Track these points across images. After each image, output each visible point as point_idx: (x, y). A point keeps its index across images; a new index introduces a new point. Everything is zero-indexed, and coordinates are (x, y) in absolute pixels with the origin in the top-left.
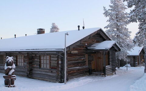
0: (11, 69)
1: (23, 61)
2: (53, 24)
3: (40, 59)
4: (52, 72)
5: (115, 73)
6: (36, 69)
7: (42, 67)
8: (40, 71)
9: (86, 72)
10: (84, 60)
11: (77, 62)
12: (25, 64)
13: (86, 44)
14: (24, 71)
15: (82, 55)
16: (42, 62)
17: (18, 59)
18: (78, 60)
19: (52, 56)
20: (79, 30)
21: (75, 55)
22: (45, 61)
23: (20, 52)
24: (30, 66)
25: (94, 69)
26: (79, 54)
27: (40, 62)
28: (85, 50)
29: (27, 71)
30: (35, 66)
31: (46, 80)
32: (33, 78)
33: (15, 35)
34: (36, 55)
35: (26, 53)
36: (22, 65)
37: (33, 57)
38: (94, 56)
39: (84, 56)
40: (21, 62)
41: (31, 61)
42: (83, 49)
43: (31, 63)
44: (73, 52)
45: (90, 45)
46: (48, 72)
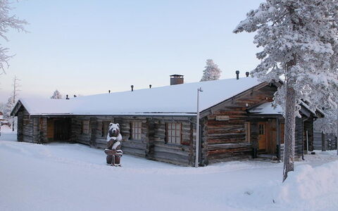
0: (116, 141)
1: (140, 131)
2: (209, 62)
3: (166, 129)
4: (183, 150)
5: (303, 159)
6: (159, 145)
7: (169, 141)
8: (166, 148)
9: (246, 153)
10: (241, 132)
11: (228, 136)
12: (144, 136)
13: (247, 105)
14: (141, 147)
15: (238, 124)
16: (169, 134)
17: (133, 129)
18: (229, 131)
19: (184, 123)
20: (238, 78)
21: (224, 123)
22: (174, 132)
23: (135, 117)
24: (150, 140)
25: (264, 150)
26: (233, 122)
27: (166, 133)
28: (245, 114)
29: (145, 148)
30: (159, 140)
31: (175, 162)
32: (155, 160)
33: (132, 87)
34: (159, 122)
35: (145, 118)
36: (140, 138)
37: (155, 125)
38: (264, 126)
39: (241, 126)
40: (138, 134)
41: (152, 132)
42: (240, 112)
43: (152, 136)
44: (219, 118)
45: (255, 106)
46: (178, 150)
